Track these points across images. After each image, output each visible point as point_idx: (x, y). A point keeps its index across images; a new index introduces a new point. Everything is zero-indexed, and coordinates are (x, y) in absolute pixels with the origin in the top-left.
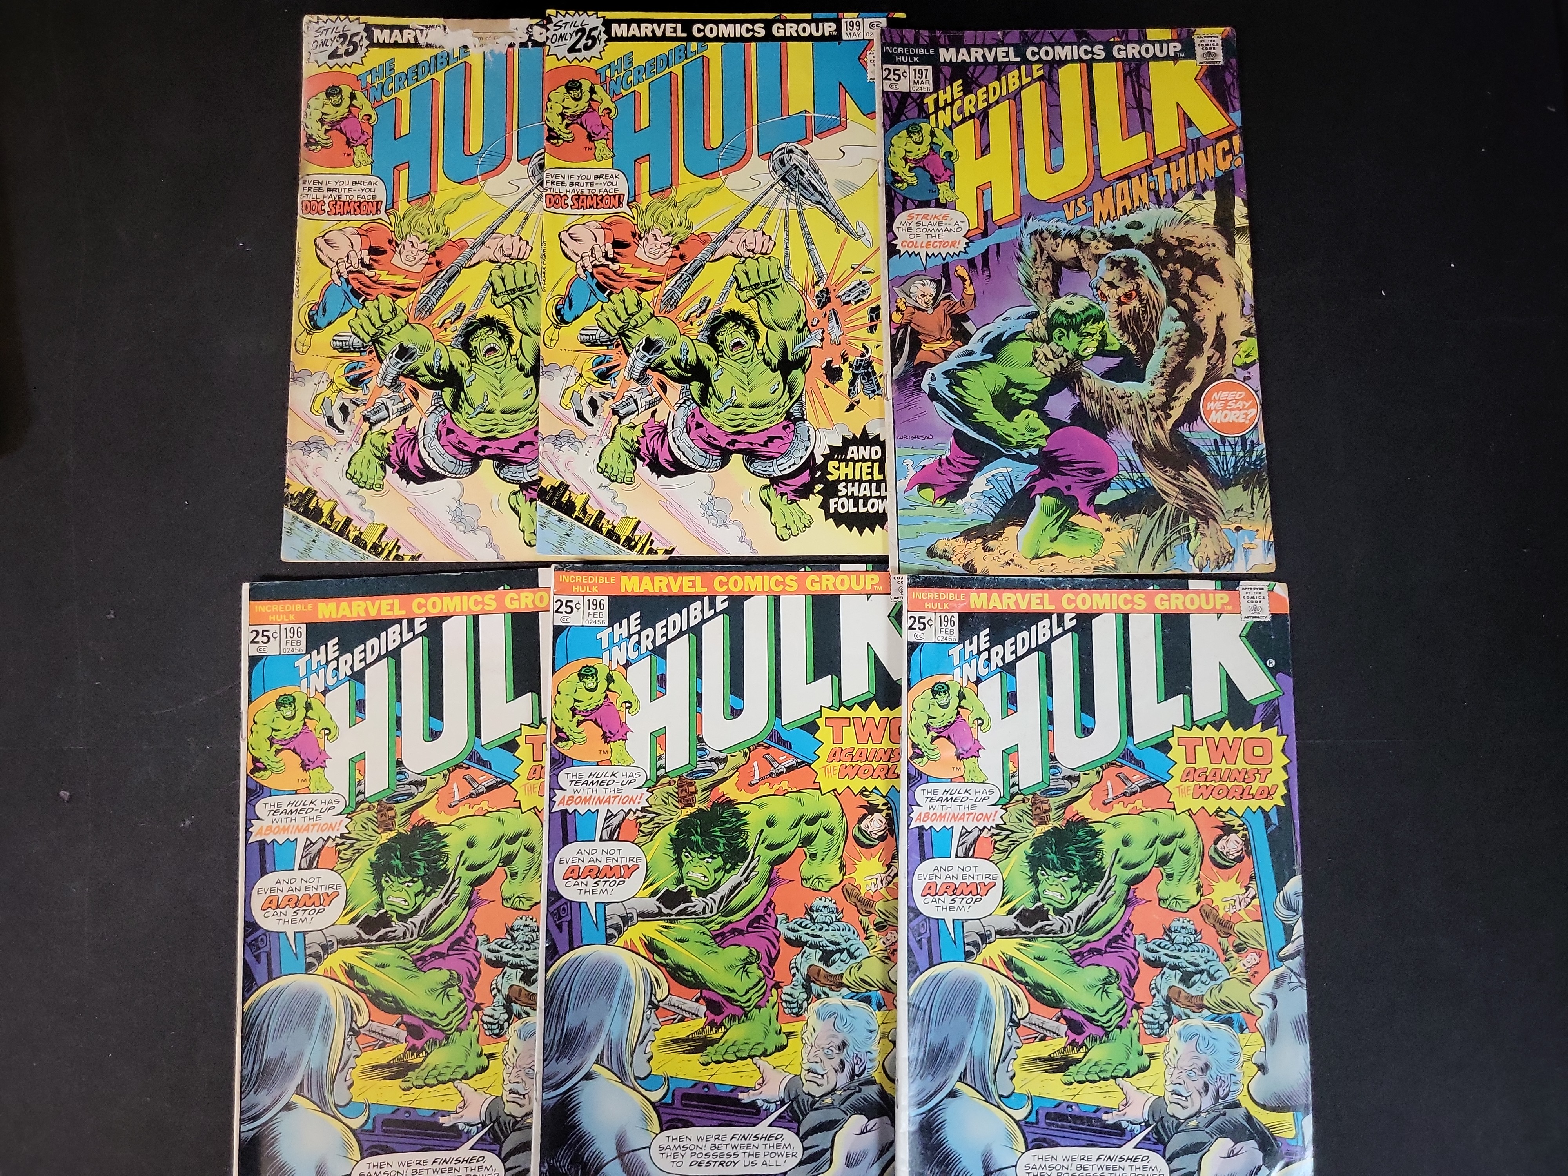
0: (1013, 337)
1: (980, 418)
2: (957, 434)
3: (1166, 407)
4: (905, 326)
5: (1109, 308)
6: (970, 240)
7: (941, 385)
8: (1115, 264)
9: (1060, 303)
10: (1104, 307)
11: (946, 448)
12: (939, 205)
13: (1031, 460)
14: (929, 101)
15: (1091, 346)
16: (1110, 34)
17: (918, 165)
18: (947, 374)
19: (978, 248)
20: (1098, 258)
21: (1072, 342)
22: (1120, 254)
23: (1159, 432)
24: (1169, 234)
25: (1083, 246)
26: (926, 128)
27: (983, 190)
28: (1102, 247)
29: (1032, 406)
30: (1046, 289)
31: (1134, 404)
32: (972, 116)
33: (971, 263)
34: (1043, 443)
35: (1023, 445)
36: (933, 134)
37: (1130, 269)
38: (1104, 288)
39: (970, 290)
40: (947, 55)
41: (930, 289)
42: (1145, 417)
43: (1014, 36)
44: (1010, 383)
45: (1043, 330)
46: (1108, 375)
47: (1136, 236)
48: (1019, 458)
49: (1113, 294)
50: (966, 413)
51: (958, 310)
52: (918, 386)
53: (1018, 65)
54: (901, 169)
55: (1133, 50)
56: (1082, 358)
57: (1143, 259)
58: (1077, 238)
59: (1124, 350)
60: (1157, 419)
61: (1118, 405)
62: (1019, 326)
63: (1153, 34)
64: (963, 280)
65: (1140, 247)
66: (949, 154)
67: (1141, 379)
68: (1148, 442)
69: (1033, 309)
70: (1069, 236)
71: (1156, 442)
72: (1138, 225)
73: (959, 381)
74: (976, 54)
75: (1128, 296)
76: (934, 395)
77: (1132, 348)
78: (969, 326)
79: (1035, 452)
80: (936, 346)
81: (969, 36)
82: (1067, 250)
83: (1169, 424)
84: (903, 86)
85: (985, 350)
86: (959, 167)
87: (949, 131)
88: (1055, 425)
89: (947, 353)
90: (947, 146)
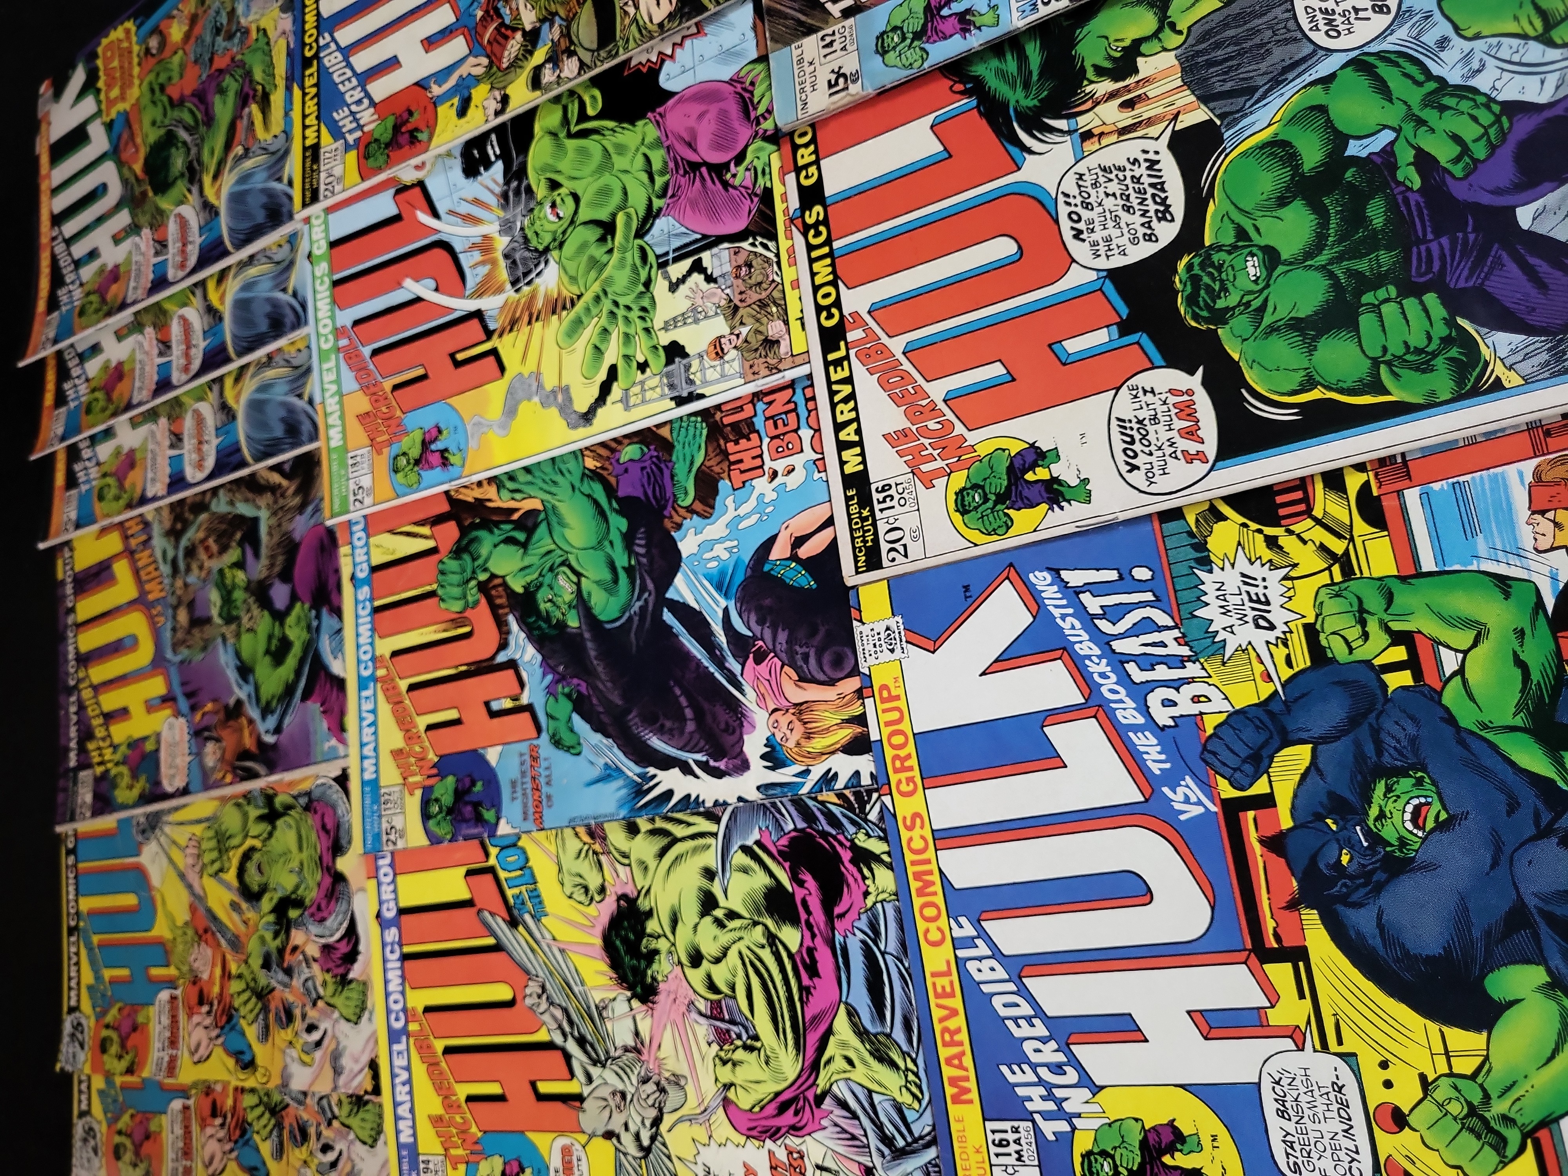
0: (238, 654)
1: (292, 677)
2: (305, 697)
3: (274, 489)
4: (234, 769)
5: (214, 564)
6: (177, 714)
7: (272, 721)
8: (188, 569)
9: (215, 612)
10: (215, 570)
11: (314, 707)
12: (157, 751)
13: (318, 617)
14: (99, 770)
15: (240, 576)
16: (62, 611)
17: (135, 776)
18: (264, 717)
19: (183, 704)
20: (186, 585)
21: (239, 595)
22: (182, 565)
23: (290, 491)
24: (167, 525)
25: (179, 603)
26: (113, 772)
27: (150, 707)
28: (179, 583)
29: (282, 624)
30: (208, 631)
31: (273, 521)
32: (107, 729)
33: (193, 708)
34: (307, 606)
35: (309, 627)
36: (117, 764)
37: (190, 552)
38: (203, 574)
39: (209, 706)
40: (73, 763)
41: (210, 747)
42: (282, 508)
43: (62, 698)
44: (268, 652)
45: (233, 627)
46: (257, 555)
47: (170, 554)
48: (318, 629)
49: (207, 564)
50: (289, 690)
51: (221, 715)
52: (274, 747)
53: (79, 691)
54: (136, 792)
55: (69, 589)
56: (249, 582)
57: (184, 542)
58: (175, 608)
59: (241, 544)
60: (283, 495)
61: (276, 539)
62: (230, 650)
63: (60, 576)
64: (204, 715)
65: (176, 547)
66: (130, 745)
67: (255, 520)
68: (297, 501)
69: (219, 640)
70: (174, 617)
71: (296, 493)
72: (164, 553)
73: (268, 703)
74: (73, 732)
75: (207, 549)
76: (278, 730)
77: (238, 536)
78: (232, 701)
79: (313, 613)
80: (246, 733)
81: (63, 741)
82: (183, 616)
83: (285, 483)
84: (88, 798)
85: (246, 681)
86: (137, 734)
87: (115, 747)
88: (294, 598)
89: (251, 722)
90: (123, 749)
